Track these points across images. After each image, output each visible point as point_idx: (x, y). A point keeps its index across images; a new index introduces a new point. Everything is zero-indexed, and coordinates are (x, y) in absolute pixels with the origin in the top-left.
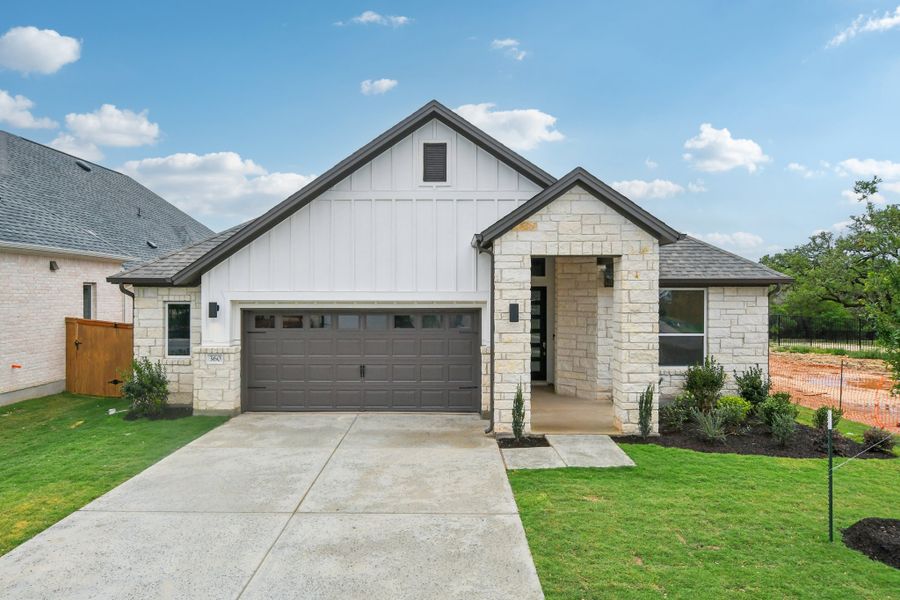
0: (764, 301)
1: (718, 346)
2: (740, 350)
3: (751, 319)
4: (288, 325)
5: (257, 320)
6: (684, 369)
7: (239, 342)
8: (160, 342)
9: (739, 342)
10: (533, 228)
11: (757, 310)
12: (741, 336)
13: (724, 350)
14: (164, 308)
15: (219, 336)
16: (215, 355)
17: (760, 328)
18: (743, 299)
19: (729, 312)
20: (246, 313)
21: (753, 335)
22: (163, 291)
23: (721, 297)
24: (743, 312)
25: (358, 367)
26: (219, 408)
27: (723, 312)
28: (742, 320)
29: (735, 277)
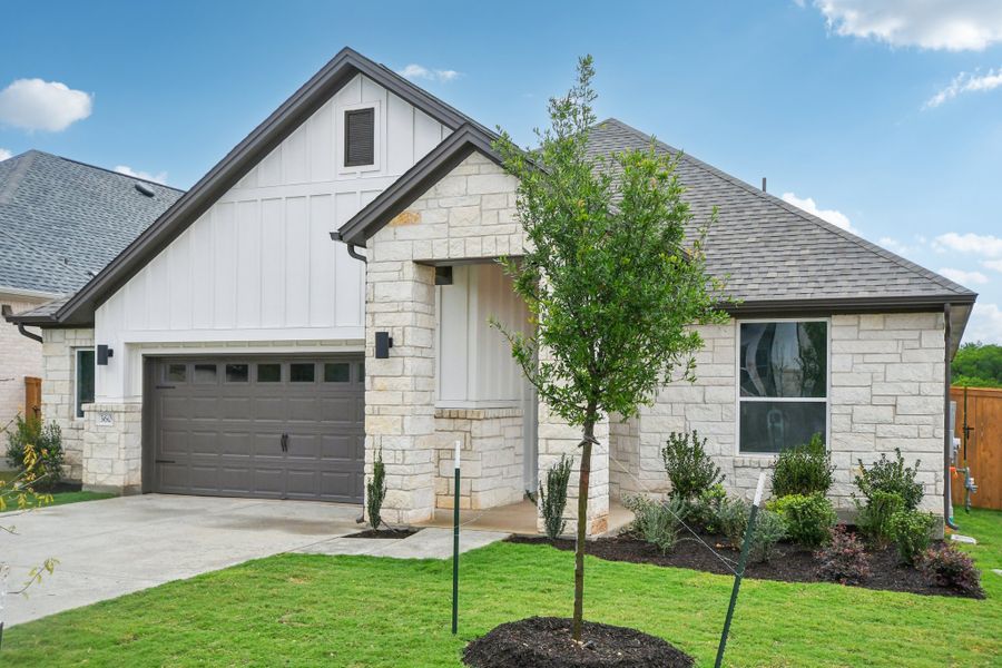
0: (938, 339)
1: (846, 419)
2: (888, 428)
3: (909, 372)
4: (198, 368)
5: (162, 370)
6: (770, 458)
7: (140, 400)
8: (66, 400)
9: (887, 413)
10: (416, 220)
11: (922, 355)
12: (891, 401)
13: (858, 427)
14: (73, 356)
15: (119, 385)
16: (107, 414)
17: (926, 389)
18: (895, 334)
19: (868, 358)
20: (151, 362)
21: (913, 401)
22: (70, 333)
23: (853, 332)
24: (895, 358)
25: (280, 436)
26: (109, 483)
27: (858, 359)
28: (893, 372)
29: (867, 295)
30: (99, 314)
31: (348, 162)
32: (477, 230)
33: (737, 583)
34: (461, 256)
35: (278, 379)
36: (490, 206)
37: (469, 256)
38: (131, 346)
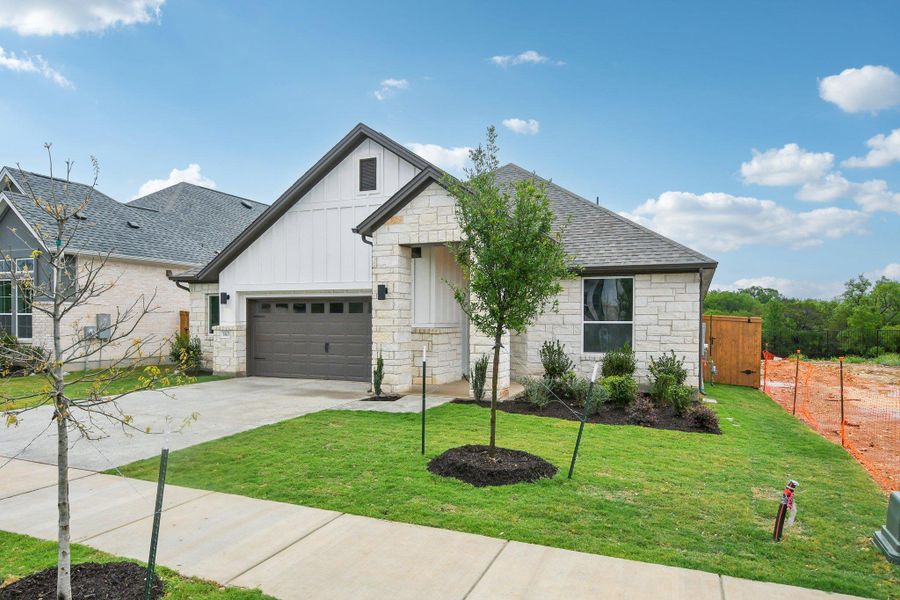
0: (696, 288)
1: (644, 334)
2: (668, 338)
3: (680, 306)
4: (278, 306)
5: (258, 306)
6: (601, 355)
7: (245, 324)
8: (203, 323)
9: (667, 330)
10: (401, 221)
11: (686, 297)
12: (669, 323)
13: (650, 338)
14: (206, 299)
15: (233, 316)
16: (226, 332)
17: (688, 316)
18: (671, 285)
19: (656, 299)
20: (251, 302)
21: (682, 323)
22: (205, 286)
23: (647, 284)
24: (672, 299)
25: (324, 344)
26: (228, 371)
27: (650, 299)
28: (670, 306)
29: (655, 263)
30: (221, 275)
31: (361, 189)
32: (434, 227)
33: (582, 425)
34: (426, 241)
35: (323, 312)
36: (443, 213)
37: (431, 241)
38: (240, 293)
